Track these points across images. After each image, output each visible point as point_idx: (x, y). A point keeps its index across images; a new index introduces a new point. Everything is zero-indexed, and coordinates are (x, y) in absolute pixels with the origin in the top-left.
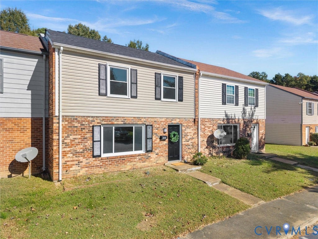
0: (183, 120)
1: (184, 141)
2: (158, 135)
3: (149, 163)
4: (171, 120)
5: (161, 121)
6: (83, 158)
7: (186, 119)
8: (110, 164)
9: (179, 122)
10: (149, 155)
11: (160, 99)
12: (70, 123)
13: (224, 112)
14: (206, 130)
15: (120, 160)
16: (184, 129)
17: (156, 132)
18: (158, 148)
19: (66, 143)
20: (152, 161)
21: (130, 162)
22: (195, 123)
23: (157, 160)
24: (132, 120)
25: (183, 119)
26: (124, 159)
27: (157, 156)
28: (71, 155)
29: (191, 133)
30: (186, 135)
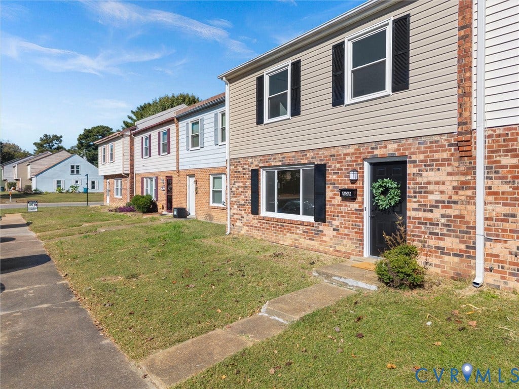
0: (410, 144)
2: (338, 187)
3: (321, 245)
4: (372, 148)
5: (346, 155)
6: (245, 213)
7: (423, 139)
8: (267, 229)
9: (398, 150)
10: (321, 228)
11: (342, 102)
12: (236, 167)
15: (278, 225)
16: (415, 170)
17: (335, 180)
18: (338, 216)
19: (233, 192)
20: (325, 242)
21: (291, 233)
22: (462, 149)
23: (337, 244)
24: (294, 157)
25: (411, 141)
26: (283, 226)
27: (335, 233)
28: (237, 207)
29: (443, 183)
30: (423, 190)
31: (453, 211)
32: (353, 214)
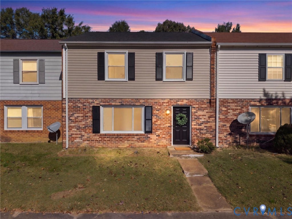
0: (193, 101)
1: (194, 125)
2: (158, 117)
3: (149, 144)
4: (177, 101)
6: (85, 133)
7: (198, 100)
8: (108, 140)
9: (188, 103)
11: (161, 79)
12: (75, 104)
13: (262, 90)
14: (229, 112)
15: (117, 137)
16: (195, 111)
17: (157, 114)
18: (159, 130)
19: (71, 120)
20: (152, 142)
21: (128, 140)
22: (211, 104)
23: (158, 142)
24: (130, 101)
26: (122, 137)
27: (157, 137)
28: (76, 129)
29: (205, 116)
30: (198, 118)
31: (208, 125)
32: (167, 128)
